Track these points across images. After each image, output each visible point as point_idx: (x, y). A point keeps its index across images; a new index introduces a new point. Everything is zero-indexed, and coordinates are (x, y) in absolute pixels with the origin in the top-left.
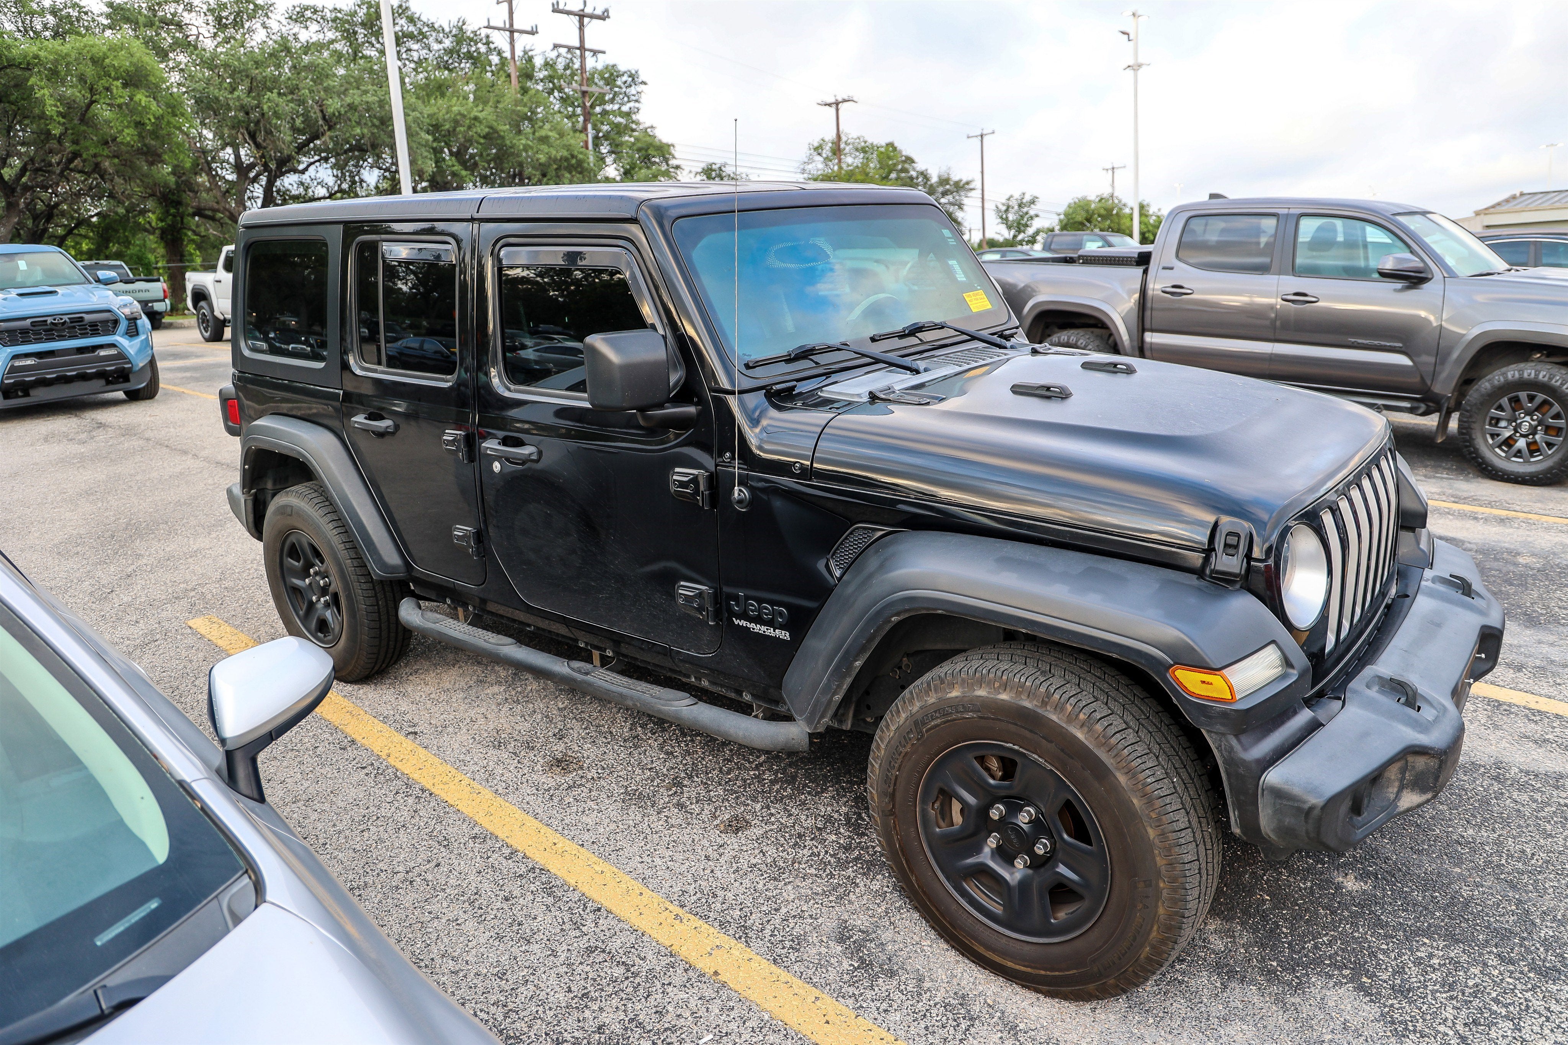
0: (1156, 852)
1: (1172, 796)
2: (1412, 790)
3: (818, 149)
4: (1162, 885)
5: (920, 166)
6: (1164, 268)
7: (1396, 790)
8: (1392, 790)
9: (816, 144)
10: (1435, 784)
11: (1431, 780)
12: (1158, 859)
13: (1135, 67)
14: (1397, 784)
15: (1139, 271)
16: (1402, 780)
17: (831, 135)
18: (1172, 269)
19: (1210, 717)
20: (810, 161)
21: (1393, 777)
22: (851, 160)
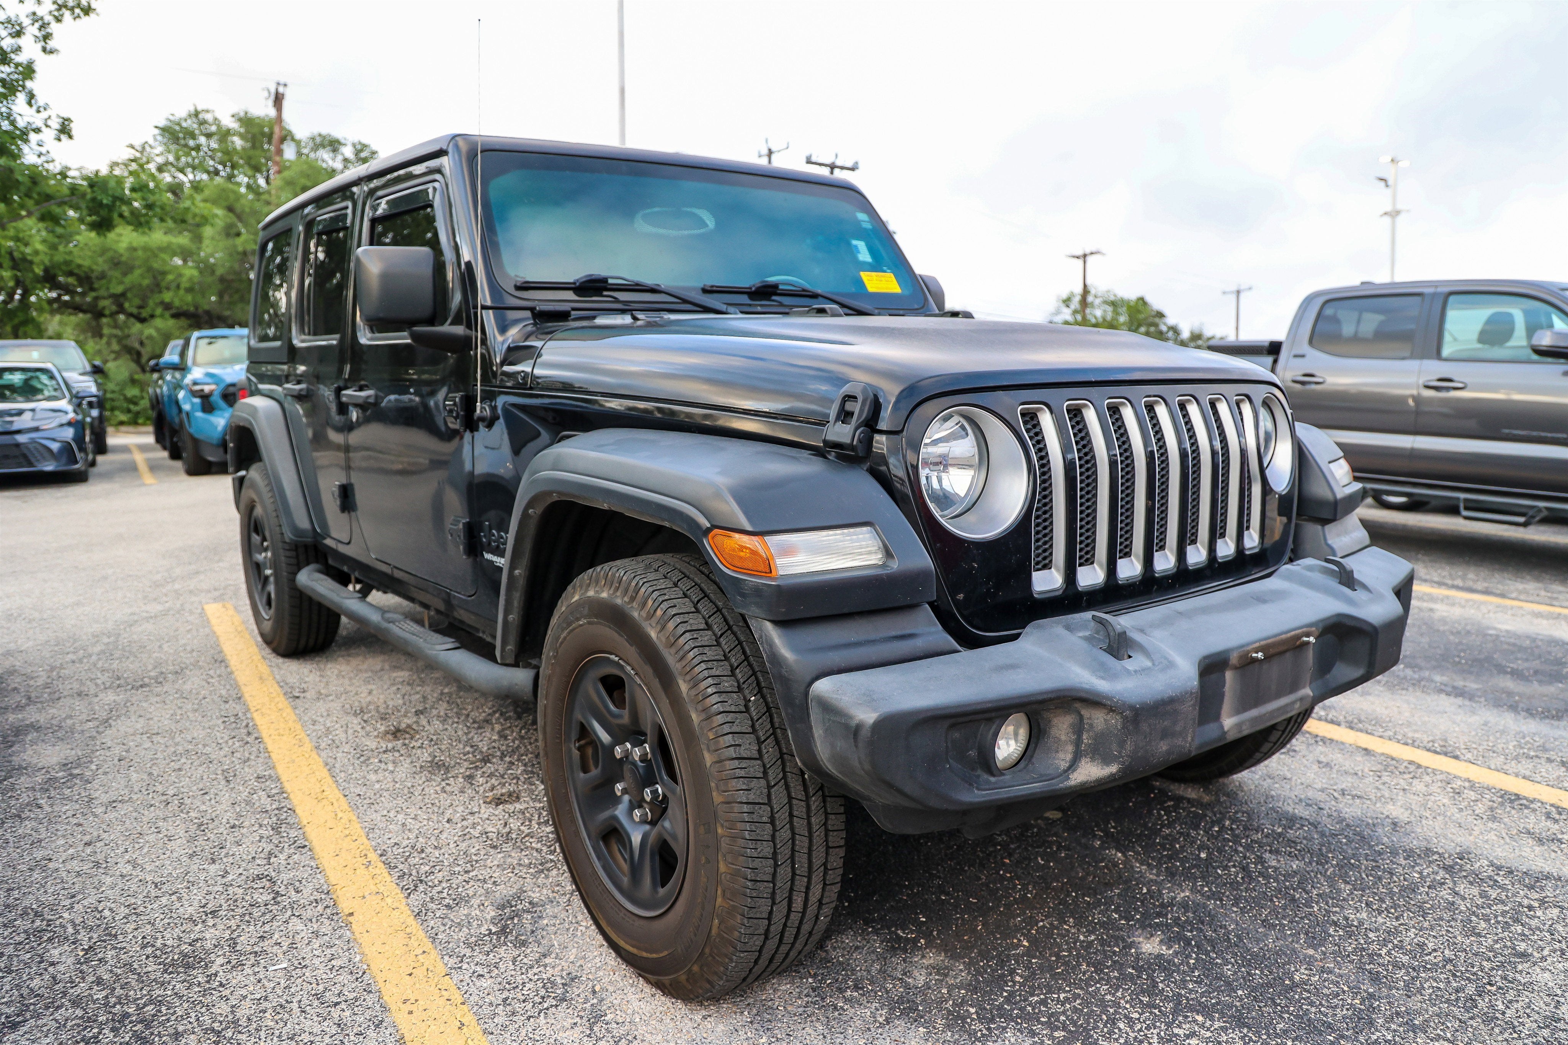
0: (713, 785)
1: (738, 715)
2: (1093, 759)
3: (1067, 302)
4: (720, 831)
5: (1171, 320)
6: (1296, 356)
7: (1069, 757)
8: (1063, 758)
9: (1065, 296)
10: (1120, 753)
11: (1114, 746)
12: (714, 794)
13: (1394, 214)
14: (1070, 748)
15: (1269, 360)
16: (1078, 743)
17: (1078, 289)
18: (1303, 356)
19: (743, 595)
20: (1058, 312)
21: (1063, 738)
22: (1098, 313)
